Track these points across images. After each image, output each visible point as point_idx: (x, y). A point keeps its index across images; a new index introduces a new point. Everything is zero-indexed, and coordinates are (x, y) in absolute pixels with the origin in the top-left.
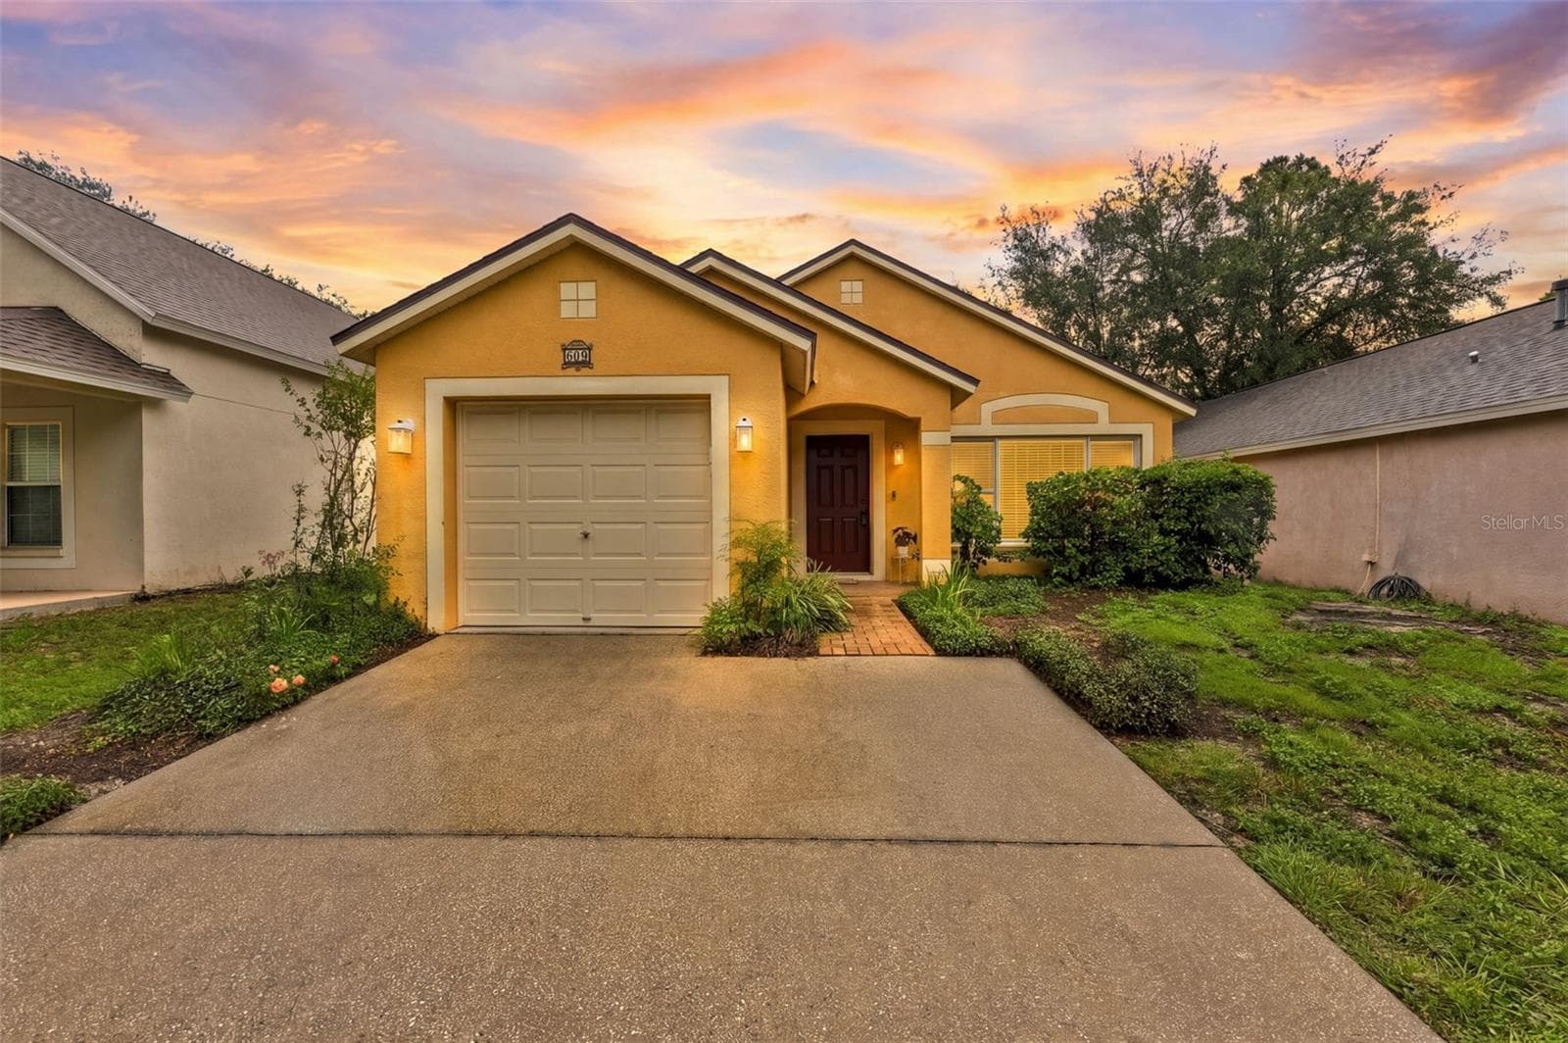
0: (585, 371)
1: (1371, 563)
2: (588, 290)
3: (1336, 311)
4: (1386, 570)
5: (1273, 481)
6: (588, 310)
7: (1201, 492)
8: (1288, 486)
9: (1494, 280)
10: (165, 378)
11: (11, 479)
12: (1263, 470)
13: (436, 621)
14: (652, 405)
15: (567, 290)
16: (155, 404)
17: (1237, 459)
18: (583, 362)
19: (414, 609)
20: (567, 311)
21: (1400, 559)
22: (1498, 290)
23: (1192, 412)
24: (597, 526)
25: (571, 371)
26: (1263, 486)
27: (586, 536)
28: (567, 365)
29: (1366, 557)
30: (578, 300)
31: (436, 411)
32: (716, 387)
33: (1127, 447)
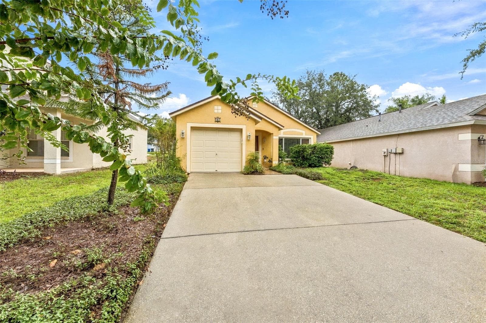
2: (220, 107)
3: (348, 110)
4: (352, 165)
5: (334, 147)
6: (220, 111)
7: (321, 149)
8: (337, 149)
9: (377, 107)
12: (332, 145)
13: (188, 171)
15: (216, 107)
17: (327, 143)
20: (216, 111)
21: (354, 163)
22: (378, 109)
23: (320, 134)
24: (219, 153)
25: (216, 123)
26: (332, 148)
27: (217, 154)
28: (216, 121)
29: (350, 163)
30: (218, 109)
31: (189, 129)
32: (244, 127)
33: (308, 140)
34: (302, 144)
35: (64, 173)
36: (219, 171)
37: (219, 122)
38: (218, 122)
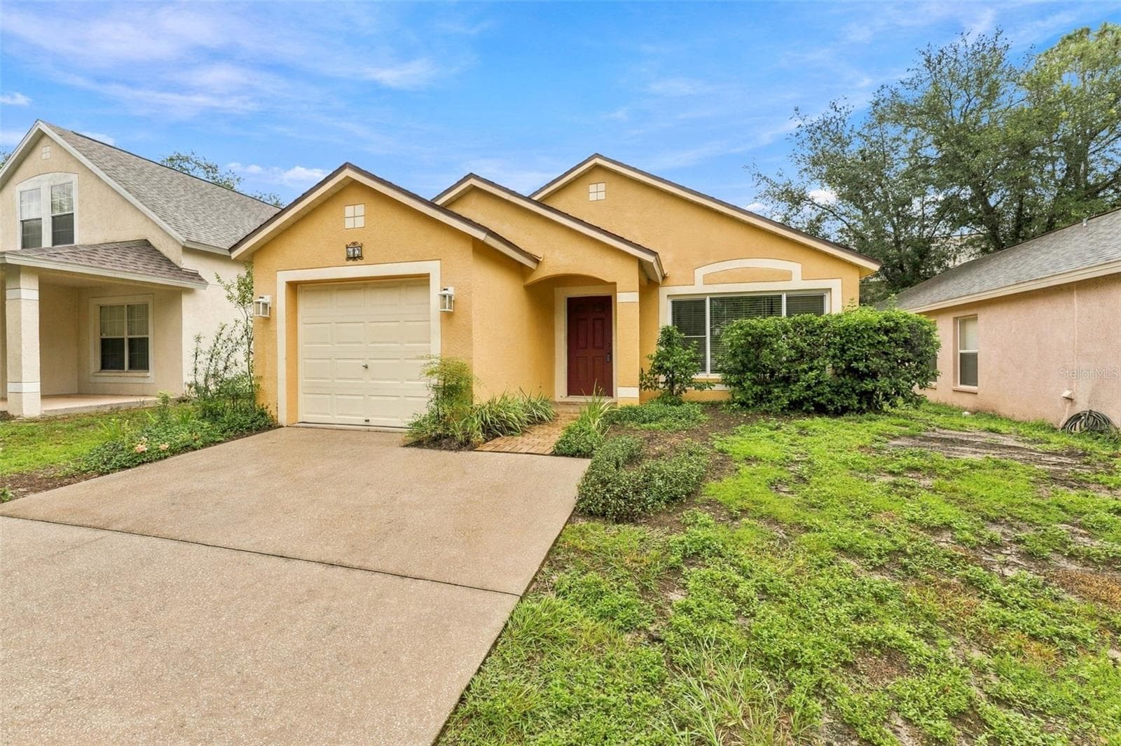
0: (359, 261)
1: (1069, 399)
2: (360, 209)
4: (1082, 406)
6: (360, 222)
10: (195, 276)
11: (131, 334)
13: (282, 418)
14: (404, 281)
15: (349, 211)
16: (190, 291)
18: (358, 257)
19: (271, 410)
20: (349, 224)
21: (1094, 398)
24: (373, 361)
25: (351, 262)
27: (366, 367)
28: (349, 258)
29: (1067, 393)
30: (354, 217)
31: (282, 290)
32: (432, 268)
33: (821, 298)
34: (789, 315)
35: (49, 415)
36: (375, 421)
37: (360, 257)
38: (354, 258)
